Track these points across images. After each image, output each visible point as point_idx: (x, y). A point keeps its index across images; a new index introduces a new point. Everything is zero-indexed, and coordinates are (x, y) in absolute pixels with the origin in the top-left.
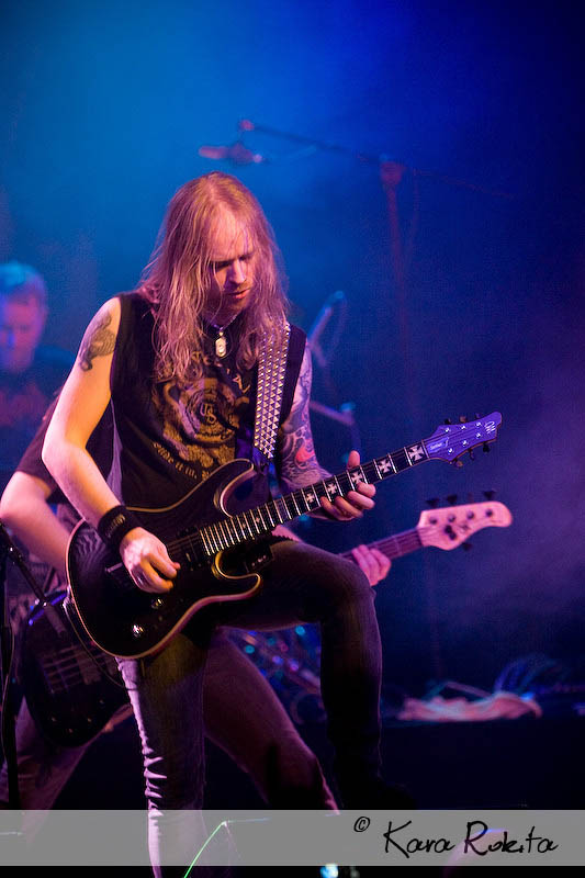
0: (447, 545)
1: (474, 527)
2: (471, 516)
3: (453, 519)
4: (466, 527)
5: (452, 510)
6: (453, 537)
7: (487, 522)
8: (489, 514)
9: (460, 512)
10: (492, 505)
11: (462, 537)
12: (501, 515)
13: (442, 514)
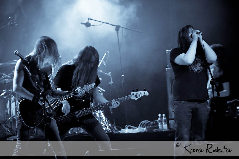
0: (136, 99)
1: (141, 96)
2: (141, 93)
3: (137, 94)
4: (139, 96)
5: (137, 92)
6: (137, 97)
7: (144, 95)
8: (144, 93)
9: (139, 93)
10: (145, 91)
11: (139, 97)
12: (147, 93)
13: (135, 93)
